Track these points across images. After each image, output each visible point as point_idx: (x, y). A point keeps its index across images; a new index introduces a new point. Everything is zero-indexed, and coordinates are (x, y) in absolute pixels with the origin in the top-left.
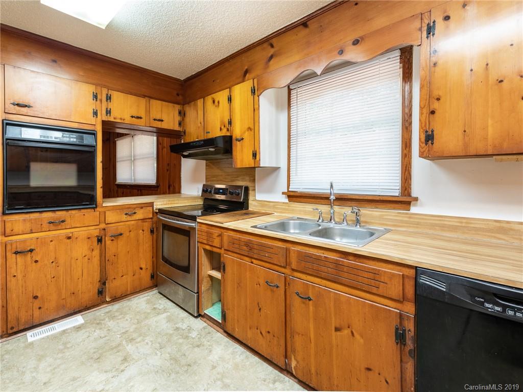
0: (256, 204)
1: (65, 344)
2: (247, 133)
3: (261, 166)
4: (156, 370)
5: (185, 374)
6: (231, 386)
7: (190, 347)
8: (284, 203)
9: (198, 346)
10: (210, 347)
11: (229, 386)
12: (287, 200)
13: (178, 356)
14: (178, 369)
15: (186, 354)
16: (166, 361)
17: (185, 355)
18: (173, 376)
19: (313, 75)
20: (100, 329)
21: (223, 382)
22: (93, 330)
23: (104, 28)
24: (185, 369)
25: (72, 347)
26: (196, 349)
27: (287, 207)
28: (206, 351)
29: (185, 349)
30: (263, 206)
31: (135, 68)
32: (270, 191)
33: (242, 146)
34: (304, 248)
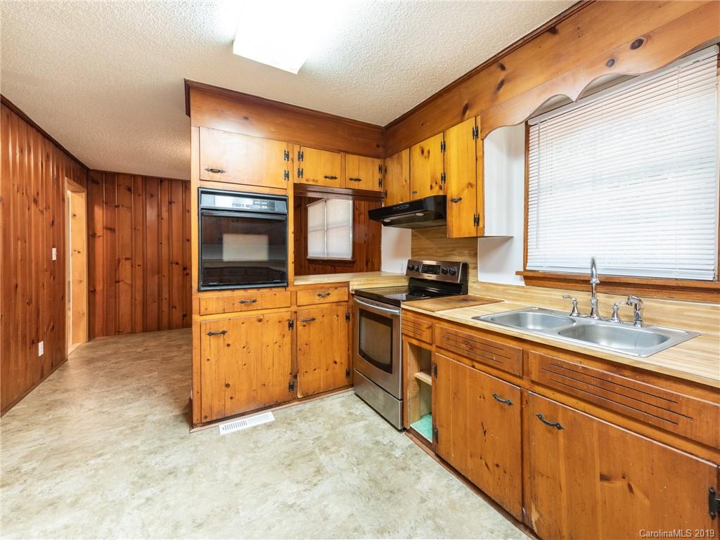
0: (479, 287)
1: (256, 442)
2: (466, 191)
3: (486, 235)
4: (353, 491)
5: (387, 503)
6: (446, 530)
7: (392, 469)
8: (518, 287)
9: (403, 469)
10: (418, 473)
11: (443, 529)
12: (522, 283)
13: (378, 478)
14: (379, 494)
15: (389, 477)
16: (364, 482)
17: (386, 478)
18: (373, 502)
19: (565, 102)
20: (292, 430)
21: (435, 522)
22: (284, 430)
23: (296, 73)
24: (387, 496)
25: (262, 447)
26: (401, 473)
27: (523, 293)
28: (413, 478)
29: (387, 469)
30: (488, 290)
31: (330, 118)
32: (498, 269)
33: (459, 208)
34: (549, 352)
